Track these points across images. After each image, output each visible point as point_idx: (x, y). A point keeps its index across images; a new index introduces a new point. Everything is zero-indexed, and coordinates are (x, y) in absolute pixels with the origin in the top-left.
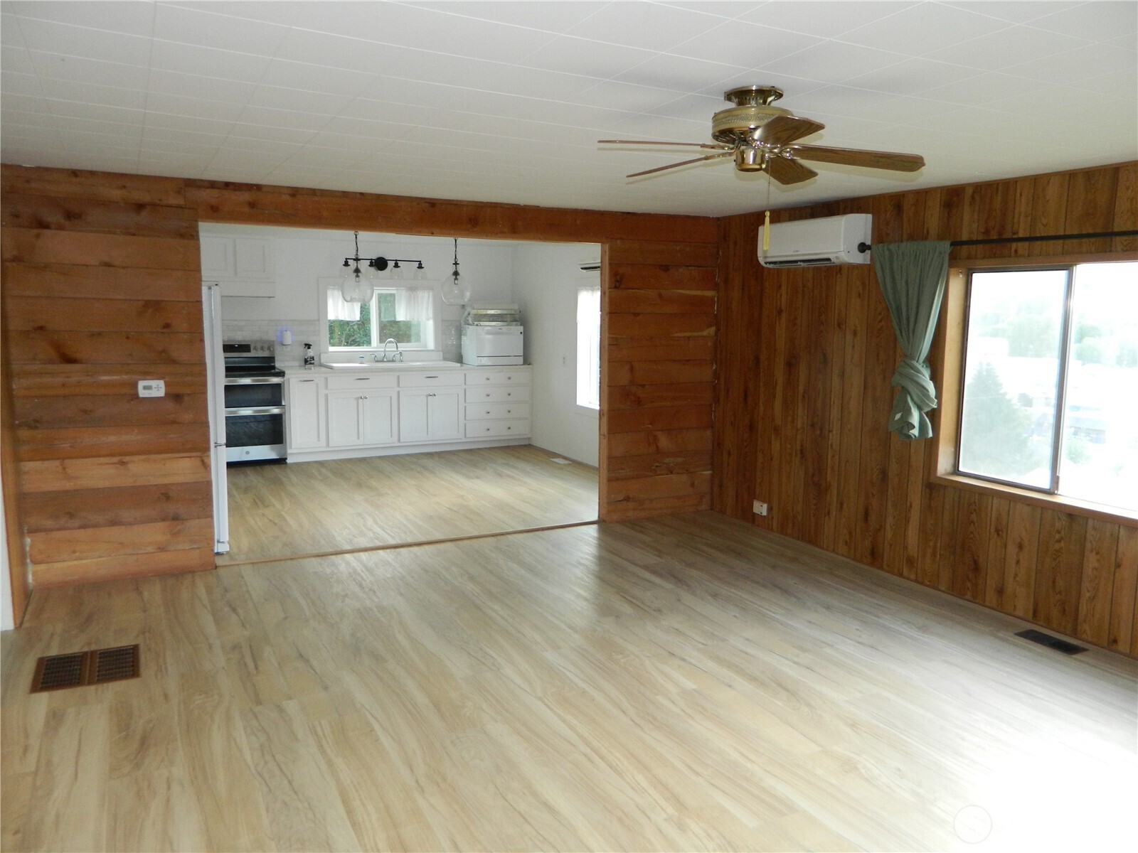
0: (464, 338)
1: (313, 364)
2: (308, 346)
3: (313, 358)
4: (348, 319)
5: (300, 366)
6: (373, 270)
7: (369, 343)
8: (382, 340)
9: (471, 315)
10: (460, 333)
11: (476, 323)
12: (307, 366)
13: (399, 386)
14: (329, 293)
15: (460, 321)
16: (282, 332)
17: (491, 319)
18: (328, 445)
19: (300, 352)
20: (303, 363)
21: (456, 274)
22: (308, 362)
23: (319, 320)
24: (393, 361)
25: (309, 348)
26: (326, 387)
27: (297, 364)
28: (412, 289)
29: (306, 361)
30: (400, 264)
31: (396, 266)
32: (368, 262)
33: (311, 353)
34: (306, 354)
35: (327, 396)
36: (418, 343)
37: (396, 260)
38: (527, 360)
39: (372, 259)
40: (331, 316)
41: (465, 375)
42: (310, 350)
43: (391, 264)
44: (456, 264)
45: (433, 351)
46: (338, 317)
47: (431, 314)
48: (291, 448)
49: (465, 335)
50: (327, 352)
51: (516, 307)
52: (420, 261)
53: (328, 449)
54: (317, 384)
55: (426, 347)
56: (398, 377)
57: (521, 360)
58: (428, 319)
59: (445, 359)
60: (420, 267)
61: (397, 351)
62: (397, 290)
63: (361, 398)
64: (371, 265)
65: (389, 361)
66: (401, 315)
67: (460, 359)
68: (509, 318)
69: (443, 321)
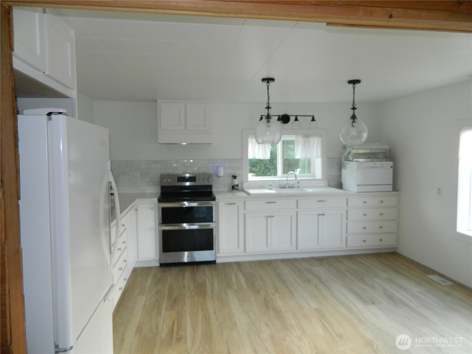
0: (343, 170)
1: (238, 189)
2: (235, 177)
3: (238, 186)
4: (262, 158)
5: (229, 191)
6: (279, 123)
7: (275, 174)
8: (285, 172)
9: (351, 154)
10: (340, 166)
11: (355, 160)
12: (234, 191)
13: (297, 207)
14: (250, 140)
15: (340, 159)
16: (217, 168)
17: (367, 157)
18: (245, 251)
19: (228, 181)
20: (231, 189)
21: (354, 117)
22: (234, 188)
23: (242, 159)
24: (292, 187)
25: (235, 178)
26: (245, 208)
27: (226, 189)
28: (307, 136)
29: (233, 187)
30: (299, 118)
31: (296, 119)
32: (277, 118)
33: (236, 182)
34: (233, 183)
35: (245, 215)
36: (309, 174)
37: (296, 116)
38: (395, 187)
39: (279, 116)
40: (250, 156)
41: (347, 199)
42: (236, 180)
43: (292, 119)
44: (354, 108)
45: (320, 180)
46: (255, 156)
47: (319, 153)
48: (219, 252)
49: (346, 168)
50: (247, 181)
51: (386, 147)
52: (313, 116)
53: (245, 254)
54: (238, 207)
55: (314, 176)
56: (297, 201)
57: (390, 188)
58: (317, 157)
59: (329, 186)
60: (313, 120)
61: (296, 179)
62: (296, 137)
63: (269, 216)
64: (279, 119)
65: (289, 187)
66: (298, 154)
67: (340, 186)
68: (381, 156)
69: (328, 158)
